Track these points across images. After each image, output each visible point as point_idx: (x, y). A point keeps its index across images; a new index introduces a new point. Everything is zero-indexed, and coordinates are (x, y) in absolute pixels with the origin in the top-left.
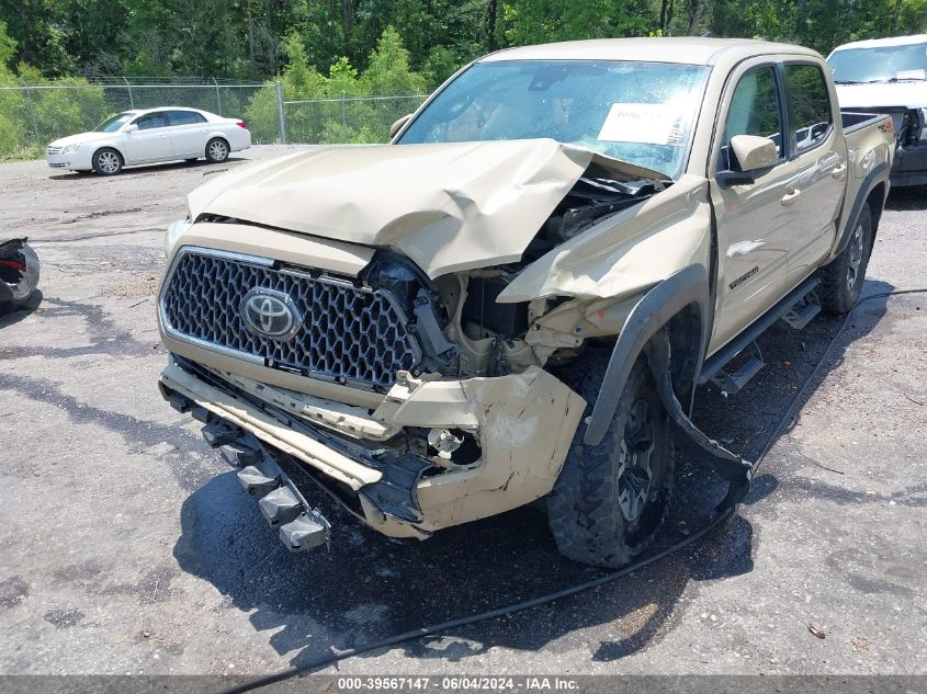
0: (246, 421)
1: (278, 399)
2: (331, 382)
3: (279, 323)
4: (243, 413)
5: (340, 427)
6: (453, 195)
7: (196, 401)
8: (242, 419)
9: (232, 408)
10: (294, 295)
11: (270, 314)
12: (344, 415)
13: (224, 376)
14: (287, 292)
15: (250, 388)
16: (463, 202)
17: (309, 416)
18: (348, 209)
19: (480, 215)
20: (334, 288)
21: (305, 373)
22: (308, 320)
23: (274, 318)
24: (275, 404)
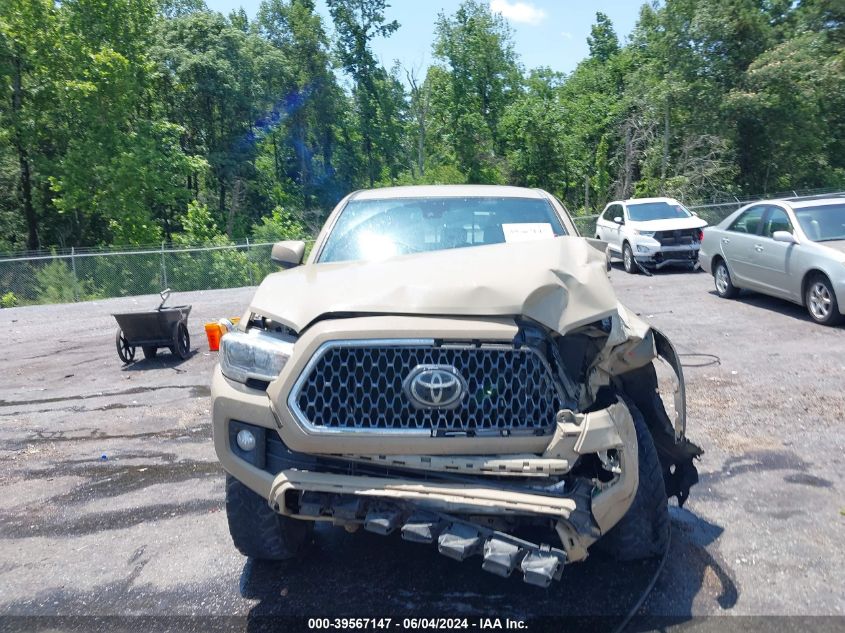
0: (428, 493)
1: (450, 465)
2: (497, 436)
3: (449, 392)
4: (420, 487)
5: (527, 471)
6: (557, 273)
7: (357, 492)
8: (421, 492)
9: (404, 487)
10: (458, 366)
11: (441, 385)
12: (526, 461)
13: (376, 460)
14: (451, 363)
15: (414, 463)
16: (565, 277)
17: (491, 470)
18: (480, 291)
19: (580, 285)
20: (495, 353)
21: (471, 434)
22: (472, 387)
23: (444, 389)
24: (448, 470)
